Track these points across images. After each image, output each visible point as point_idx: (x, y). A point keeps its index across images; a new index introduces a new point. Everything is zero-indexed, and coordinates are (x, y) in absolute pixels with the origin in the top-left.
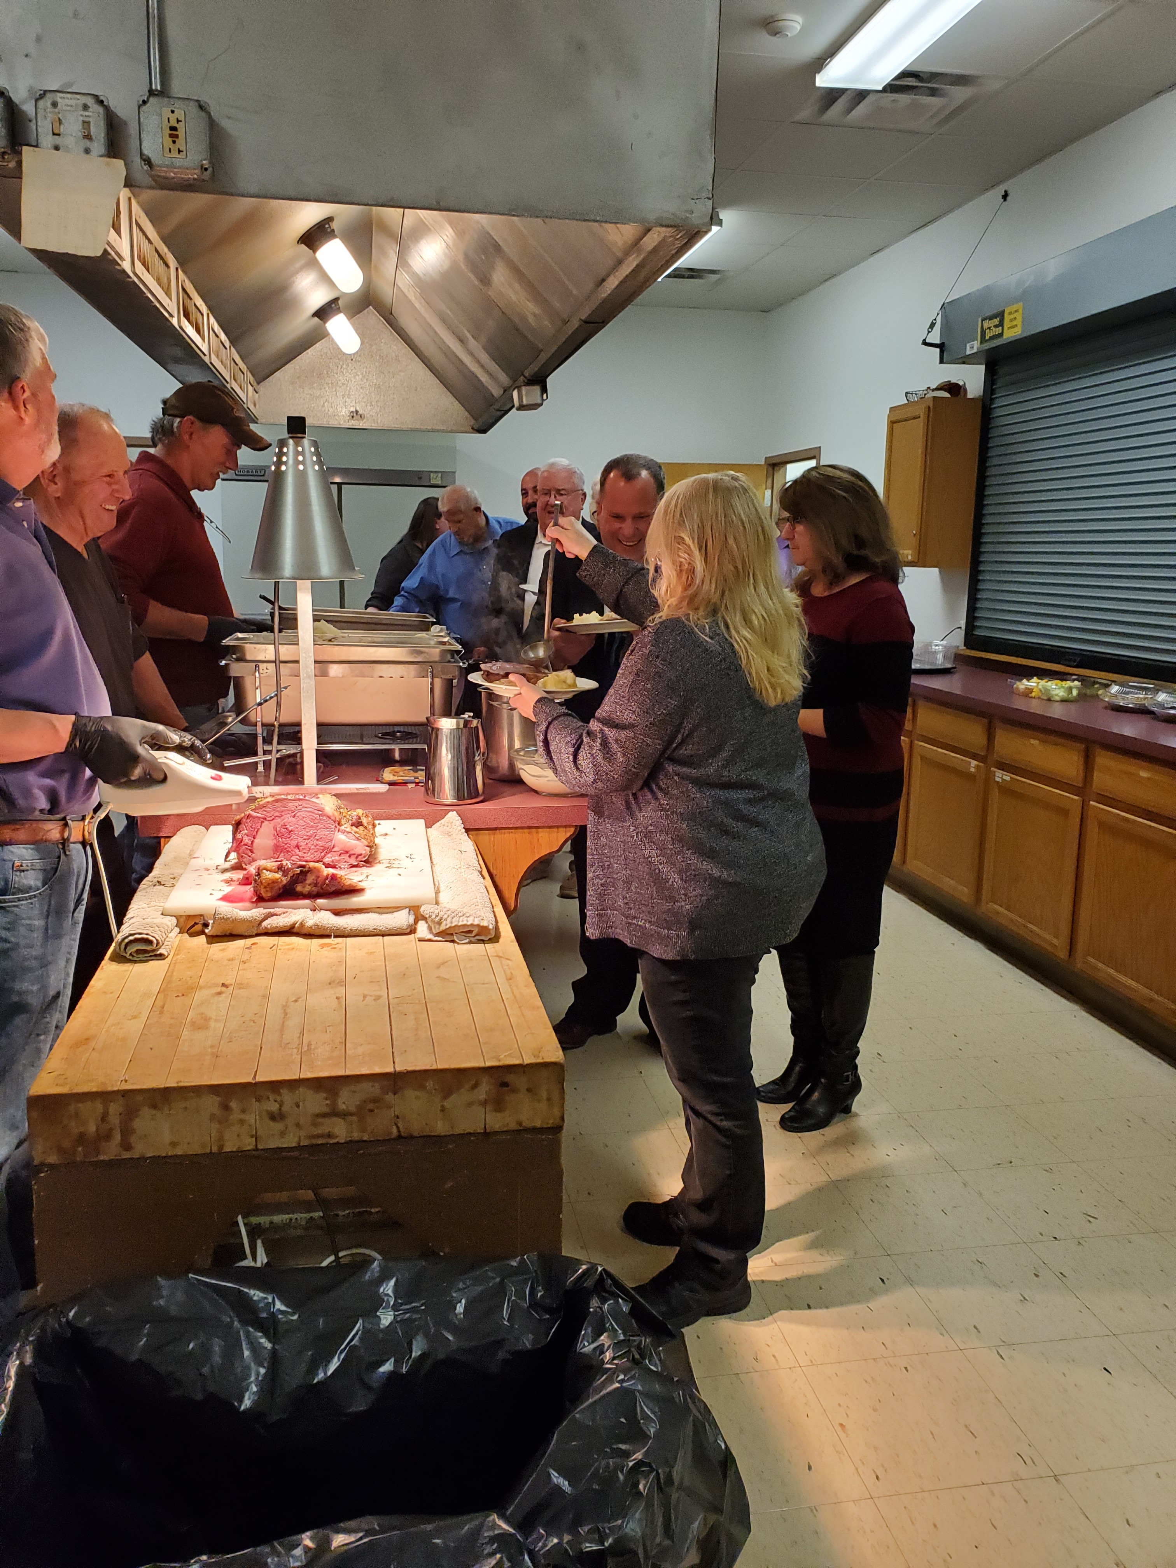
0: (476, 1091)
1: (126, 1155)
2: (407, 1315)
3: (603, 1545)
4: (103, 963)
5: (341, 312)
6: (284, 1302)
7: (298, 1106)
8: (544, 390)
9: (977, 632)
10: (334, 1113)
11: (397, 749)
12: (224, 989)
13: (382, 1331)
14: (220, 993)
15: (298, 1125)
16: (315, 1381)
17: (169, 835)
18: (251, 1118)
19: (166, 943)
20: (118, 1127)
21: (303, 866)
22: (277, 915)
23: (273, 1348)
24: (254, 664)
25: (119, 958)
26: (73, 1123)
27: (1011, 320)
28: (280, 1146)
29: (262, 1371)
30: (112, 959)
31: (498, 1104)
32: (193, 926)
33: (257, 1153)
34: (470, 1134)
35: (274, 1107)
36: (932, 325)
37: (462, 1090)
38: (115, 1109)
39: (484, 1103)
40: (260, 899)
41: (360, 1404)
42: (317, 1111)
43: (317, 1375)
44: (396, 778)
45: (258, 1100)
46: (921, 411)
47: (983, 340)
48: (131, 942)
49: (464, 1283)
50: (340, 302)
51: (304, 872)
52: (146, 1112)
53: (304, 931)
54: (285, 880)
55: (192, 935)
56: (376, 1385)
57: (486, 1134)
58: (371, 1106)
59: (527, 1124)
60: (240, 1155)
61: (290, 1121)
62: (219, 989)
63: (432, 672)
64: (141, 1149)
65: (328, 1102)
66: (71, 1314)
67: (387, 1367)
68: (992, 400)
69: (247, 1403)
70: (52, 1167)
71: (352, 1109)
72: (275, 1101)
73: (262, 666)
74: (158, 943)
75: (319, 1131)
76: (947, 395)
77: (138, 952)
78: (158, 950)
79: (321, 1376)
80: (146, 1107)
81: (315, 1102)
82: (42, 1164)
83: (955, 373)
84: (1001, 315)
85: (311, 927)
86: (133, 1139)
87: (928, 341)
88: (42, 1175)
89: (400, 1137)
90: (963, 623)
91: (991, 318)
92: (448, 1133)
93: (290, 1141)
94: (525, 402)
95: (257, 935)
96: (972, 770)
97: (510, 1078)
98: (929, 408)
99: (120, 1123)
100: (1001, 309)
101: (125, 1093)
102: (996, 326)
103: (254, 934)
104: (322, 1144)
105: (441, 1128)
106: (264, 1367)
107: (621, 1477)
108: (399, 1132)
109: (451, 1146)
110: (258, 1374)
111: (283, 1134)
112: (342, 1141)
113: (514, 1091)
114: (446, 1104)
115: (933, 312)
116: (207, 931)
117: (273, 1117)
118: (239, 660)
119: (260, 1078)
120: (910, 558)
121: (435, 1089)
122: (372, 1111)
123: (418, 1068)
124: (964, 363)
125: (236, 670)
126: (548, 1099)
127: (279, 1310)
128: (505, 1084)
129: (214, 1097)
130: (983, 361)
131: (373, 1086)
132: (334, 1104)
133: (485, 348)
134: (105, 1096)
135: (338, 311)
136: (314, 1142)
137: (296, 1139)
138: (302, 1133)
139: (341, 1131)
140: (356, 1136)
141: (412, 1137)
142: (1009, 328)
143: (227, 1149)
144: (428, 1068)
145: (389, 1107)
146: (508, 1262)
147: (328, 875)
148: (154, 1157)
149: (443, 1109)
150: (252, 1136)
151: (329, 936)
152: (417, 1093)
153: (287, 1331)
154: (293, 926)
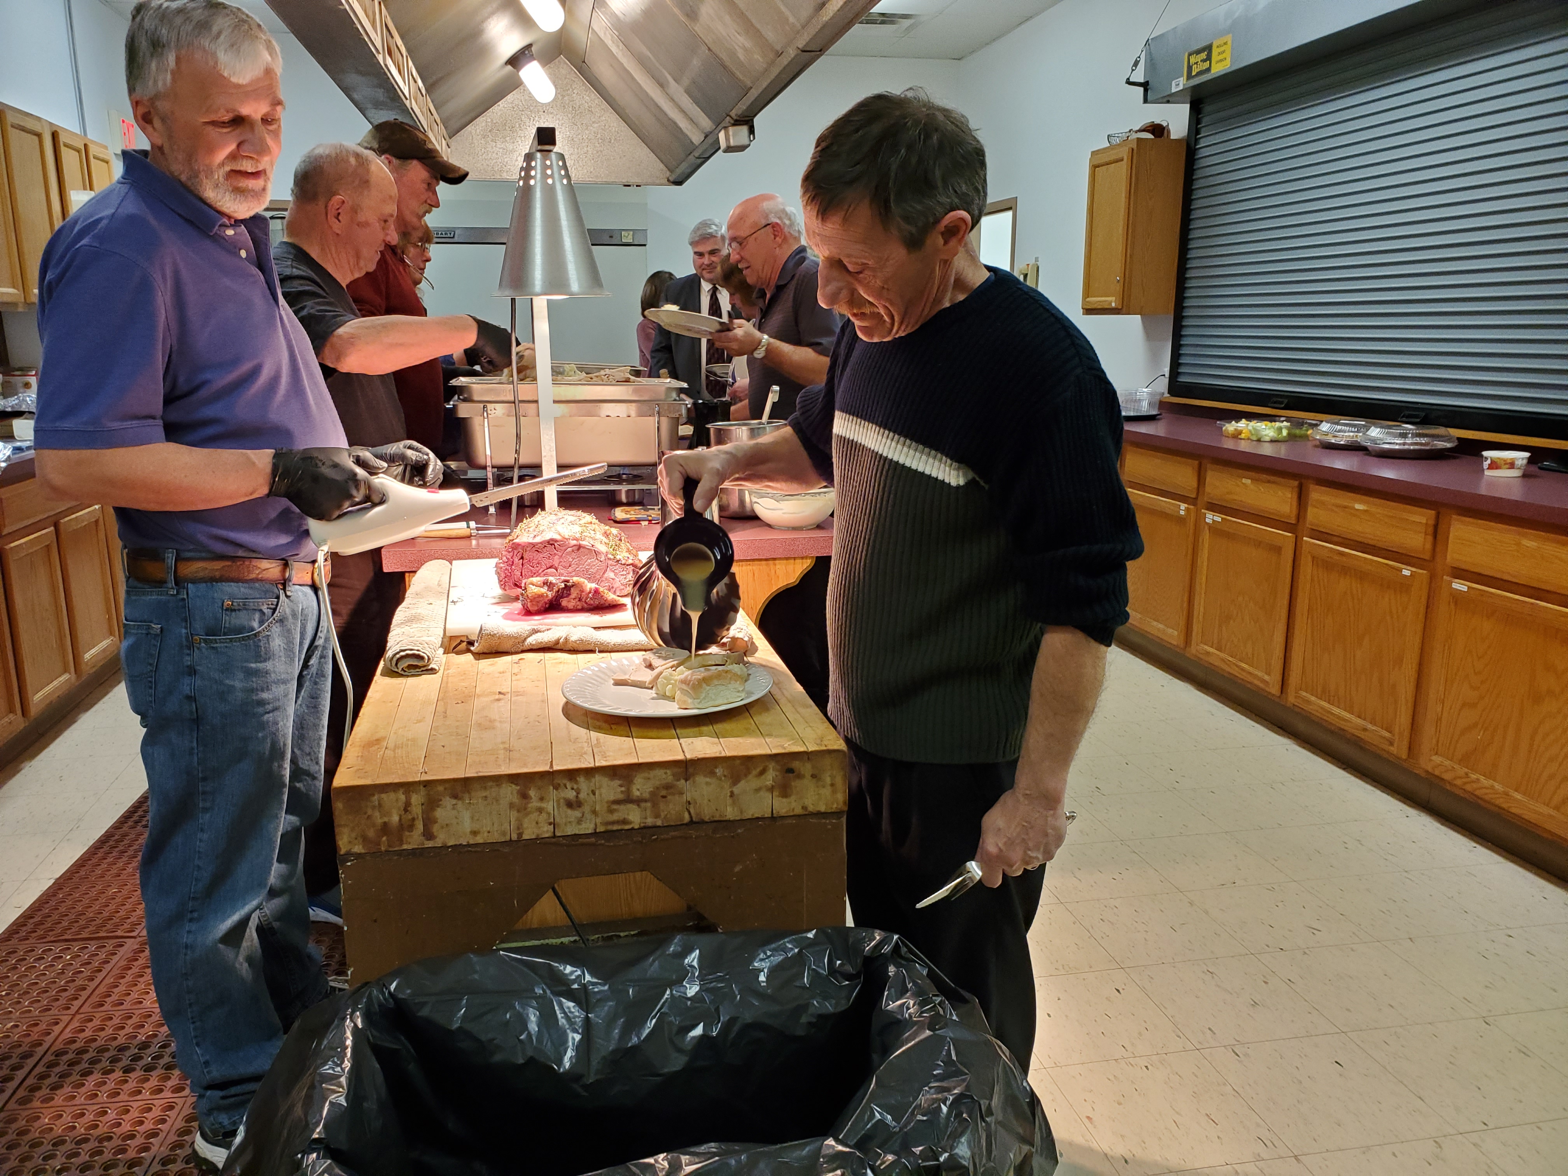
0: (763, 777)
1: (429, 844)
2: (712, 985)
3: (938, 1160)
4: (375, 678)
5: (534, 59)
6: (592, 974)
7: (594, 794)
8: (752, 131)
9: (1182, 379)
10: (628, 800)
11: (624, 489)
12: (501, 696)
13: (689, 999)
14: (498, 700)
15: (594, 812)
16: (630, 1045)
17: (414, 569)
18: (549, 806)
19: (435, 659)
20: (420, 817)
21: (568, 581)
22: (541, 632)
23: (587, 1017)
24: (482, 405)
25: (390, 673)
26: (377, 814)
27: (1219, 54)
28: (577, 832)
29: (578, 1037)
30: (383, 674)
31: (784, 790)
32: (459, 644)
33: (554, 840)
34: (758, 818)
35: (571, 795)
36: (1136, 64)
37: (750, 777)
38: (416, 799)
39: (771, 789)
40: (528, 613)
41: (677, 1063)
42: (612, 798)
43: (631, 1039)
44: (628, 516)
45: (556, 788)
46: (1124, 153)
47: (1189, 77)
48: (402, 657)
49: (765, 954)
50: (533, 49)
51: (568, 588)
52: (448, 802)
53: (569, 647)
54: (550, 594)
55: (458, 653)
56: (689, 1048)
57: (773, 818)
58: (664, 793)
59: (811, 808)
60: (538, 842)
61: (587, 808)
62: (497, 697)
63: (659, 413)
64: (442, 838)
65: (623, 789)
66: (393, 987)
67: (698, 1031)
68: (1197, 141)
69: (567, 1064)
70: (358, 856)
71: (646, 795)
72: (573, 789)
73: (490, 406)
74: (429, 659)
75: (615, 817)
76: (1150, 136)
77: (410, 667)
78: (429, 663)
79: (635, 1040)
80: (448, 798)
81: (610, 790)
82: (349, 853)
83: (1158, 113)
84: (1209, 49)
85: (575, 642)
86: (435, 829)
87: (1131, 80)
88: (349, 864)
89: (692, 822)
90: (1166, 370)
91: (1198, 52)
92: (738, 818)
93: (587, 827)
94: (732, 143)
95: (523, 651)
96: (1182, 513)
97: (796, 765)
98: (1133, 149)
99: (423, 813)
100: (1208, 43)
101: (427, 784)
102: (1204, 61)
103: (520, 650)
104: (618, 830)
105: (731, 813)
106: (579, 1033)
107: (945, 1109)
108: (691, 817)
109: (739, 831)
110: (573, 1039)
111: (579, 821)
112: (636, 827)
113: (800, 776)
114: (736, 790)
115: (1137, 49)
116: (472, 648)
117: (570, 805)
118: (465, 400)
119: (556, 768)
120: (1113, 305)
121: (725, 776)
122: (664, 797)
123: (707, 756)
124: (1168, 102)
125: (464, 410)
126: (832, 785)
127: (589, 981)
128: (790, 771)
129: (513, 786)
130: (1188, 99)
131: (666, 773)
132: (628, 792)
133: (688, 92)
134: (407, 787)
135: (532, 58)
136: (610, 828)
137: (592, 826)
138: (599, 820)
139: (635, 817)
140: (650, 821)
141: (702, 822)
142: (1217, 62)
143: (525, 837)
144: (718, 755)
145: (681, 793)
146: (804, 935)
147: (591, 589)
148: (455, 845)
149: (732, 794)
150: (550, 824)
151: (592, 651)
152: (708, 780)
153: (599, 1000)
154: (557, 642)
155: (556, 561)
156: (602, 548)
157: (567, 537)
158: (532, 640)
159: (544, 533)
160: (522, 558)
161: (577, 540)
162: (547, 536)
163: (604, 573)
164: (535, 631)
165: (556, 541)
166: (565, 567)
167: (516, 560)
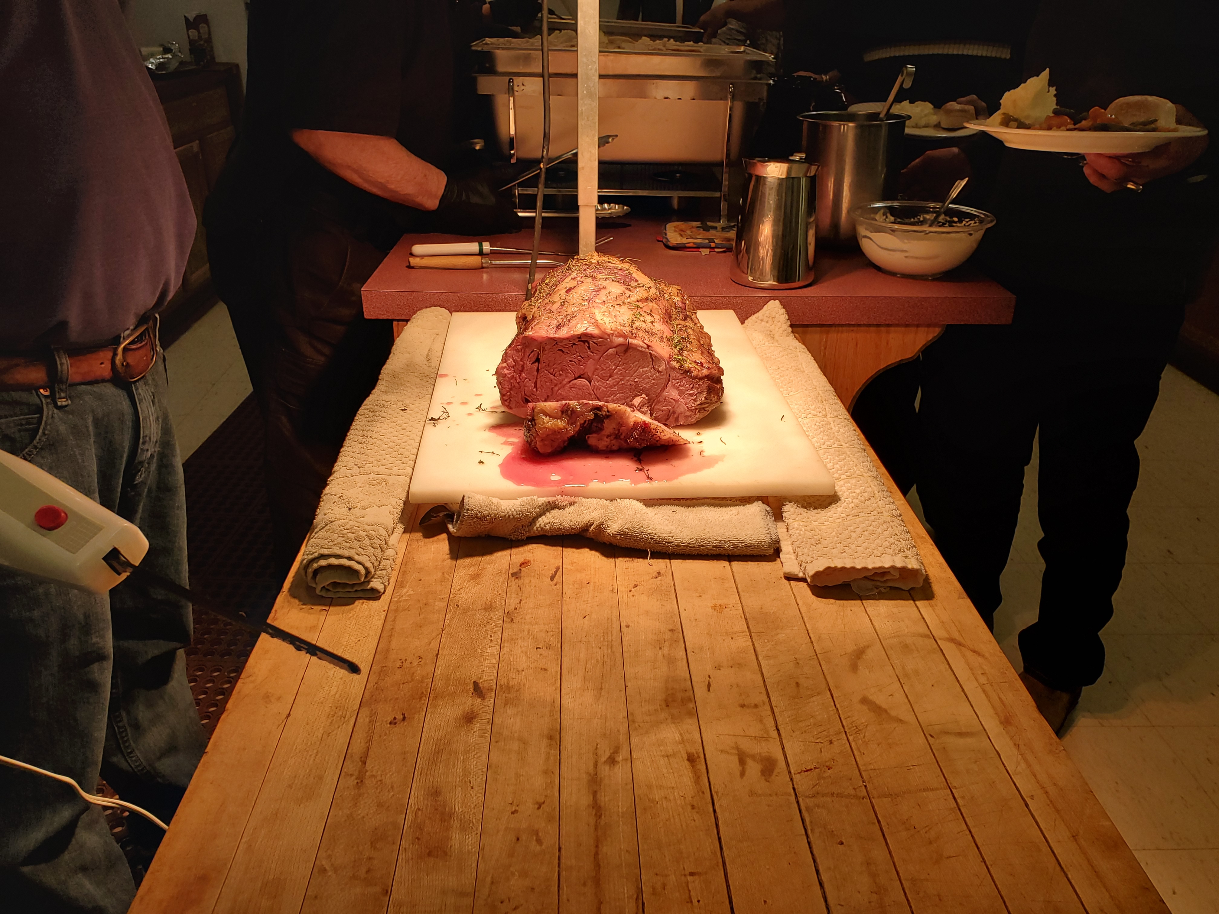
11: (675, 195)
12: (477, 702)
17: (403, 317)
19: (382, 563)
22: (559, 508)
24: (507, 78)
30: (292, 592)
32: (432, 513)
44: (684, 241)
48: (322, 569)
53: (603, 539)
55: (425, 537)
73: (518, 80)
74: (367, 570)
77: (333, 586)
78: (369, 582)
95: (530, 540)
103: (526, 539)
116: (449, 529)
118: (488, 71)
125: (486, 85)
154: (585, 528)
155: (589, 367)
156: (663, 350)
157: (609, 331)
158: (542, 521)
159: (574, 321)
160: (538, 360)
161: (624, 336)
162: (581, 327)
163: (663, 390)
164: (552, 506)
165: (591, 336)
166: (602, 378)
167: (528, 363)
